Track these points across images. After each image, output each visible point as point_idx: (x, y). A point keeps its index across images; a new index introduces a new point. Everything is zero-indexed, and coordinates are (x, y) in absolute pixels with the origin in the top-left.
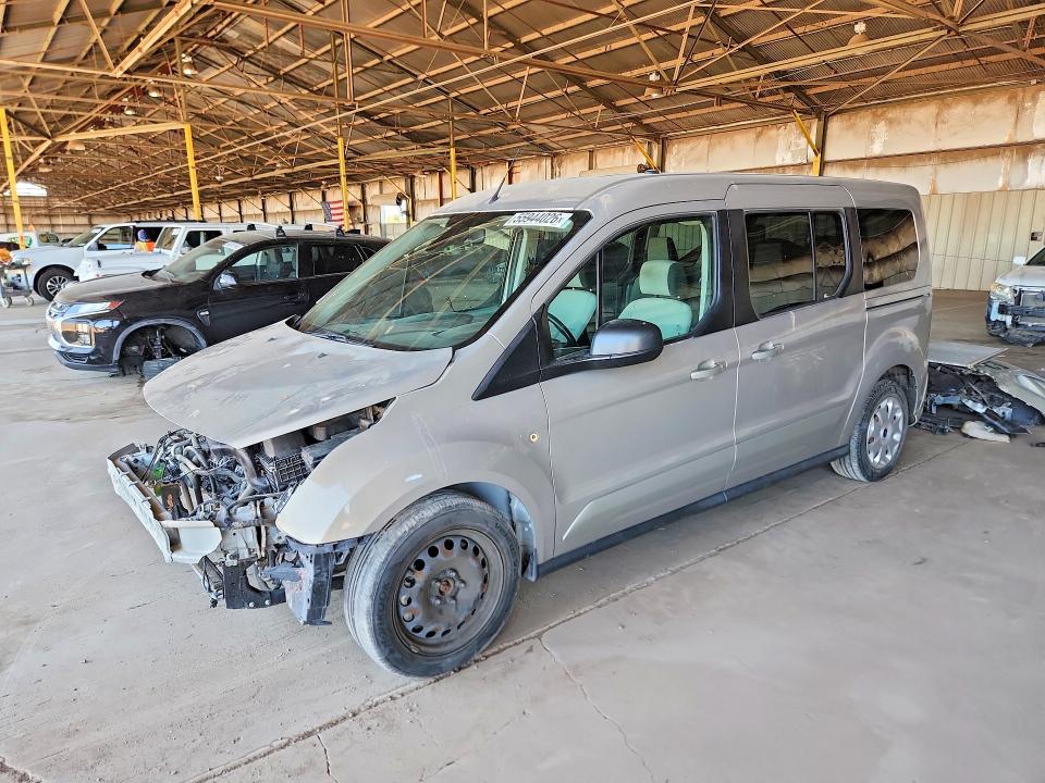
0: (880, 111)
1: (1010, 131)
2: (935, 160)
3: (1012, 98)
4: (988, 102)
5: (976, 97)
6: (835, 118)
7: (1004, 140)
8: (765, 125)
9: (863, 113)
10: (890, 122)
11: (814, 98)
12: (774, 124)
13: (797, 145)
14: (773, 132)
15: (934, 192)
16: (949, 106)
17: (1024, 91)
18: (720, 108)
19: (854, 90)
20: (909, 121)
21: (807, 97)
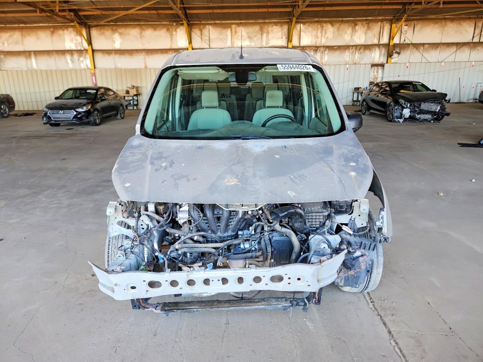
0: (114, 28)
1: (170, 43)
2: (143, 53)
3: (168, 30)
4: (160, 30)
5: (155, 27)
6: (93, 28)
7: (168, 47)
8: (55, 28)
9: (106, 28)
10: (121, 34)
11: (82, 17)
12: (61, 28)
13: (77, 40)
14: (61, 32)
15: (146, 67)
16: (144, 30)
17: (172, 28)
18: (40, 15)
19: (108, 16)
20: (129, 34)
21: (79, 16)
